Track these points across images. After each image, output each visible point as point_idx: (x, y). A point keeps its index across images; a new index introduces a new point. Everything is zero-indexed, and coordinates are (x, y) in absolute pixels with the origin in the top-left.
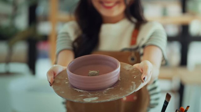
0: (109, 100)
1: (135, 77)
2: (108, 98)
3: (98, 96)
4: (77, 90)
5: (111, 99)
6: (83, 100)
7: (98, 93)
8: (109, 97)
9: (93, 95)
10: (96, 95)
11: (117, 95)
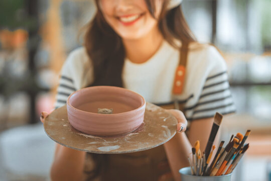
0: (136, 150)
1: (165, 120)
2: (135, 147)
3: (119, 145)
4: (84, 135)
5: (141, 148)
6: (97, 150)
7: (118, 140)
8: (136, 145)
9: (110, 142)
10: (115, 142)
11: (147, 143)
